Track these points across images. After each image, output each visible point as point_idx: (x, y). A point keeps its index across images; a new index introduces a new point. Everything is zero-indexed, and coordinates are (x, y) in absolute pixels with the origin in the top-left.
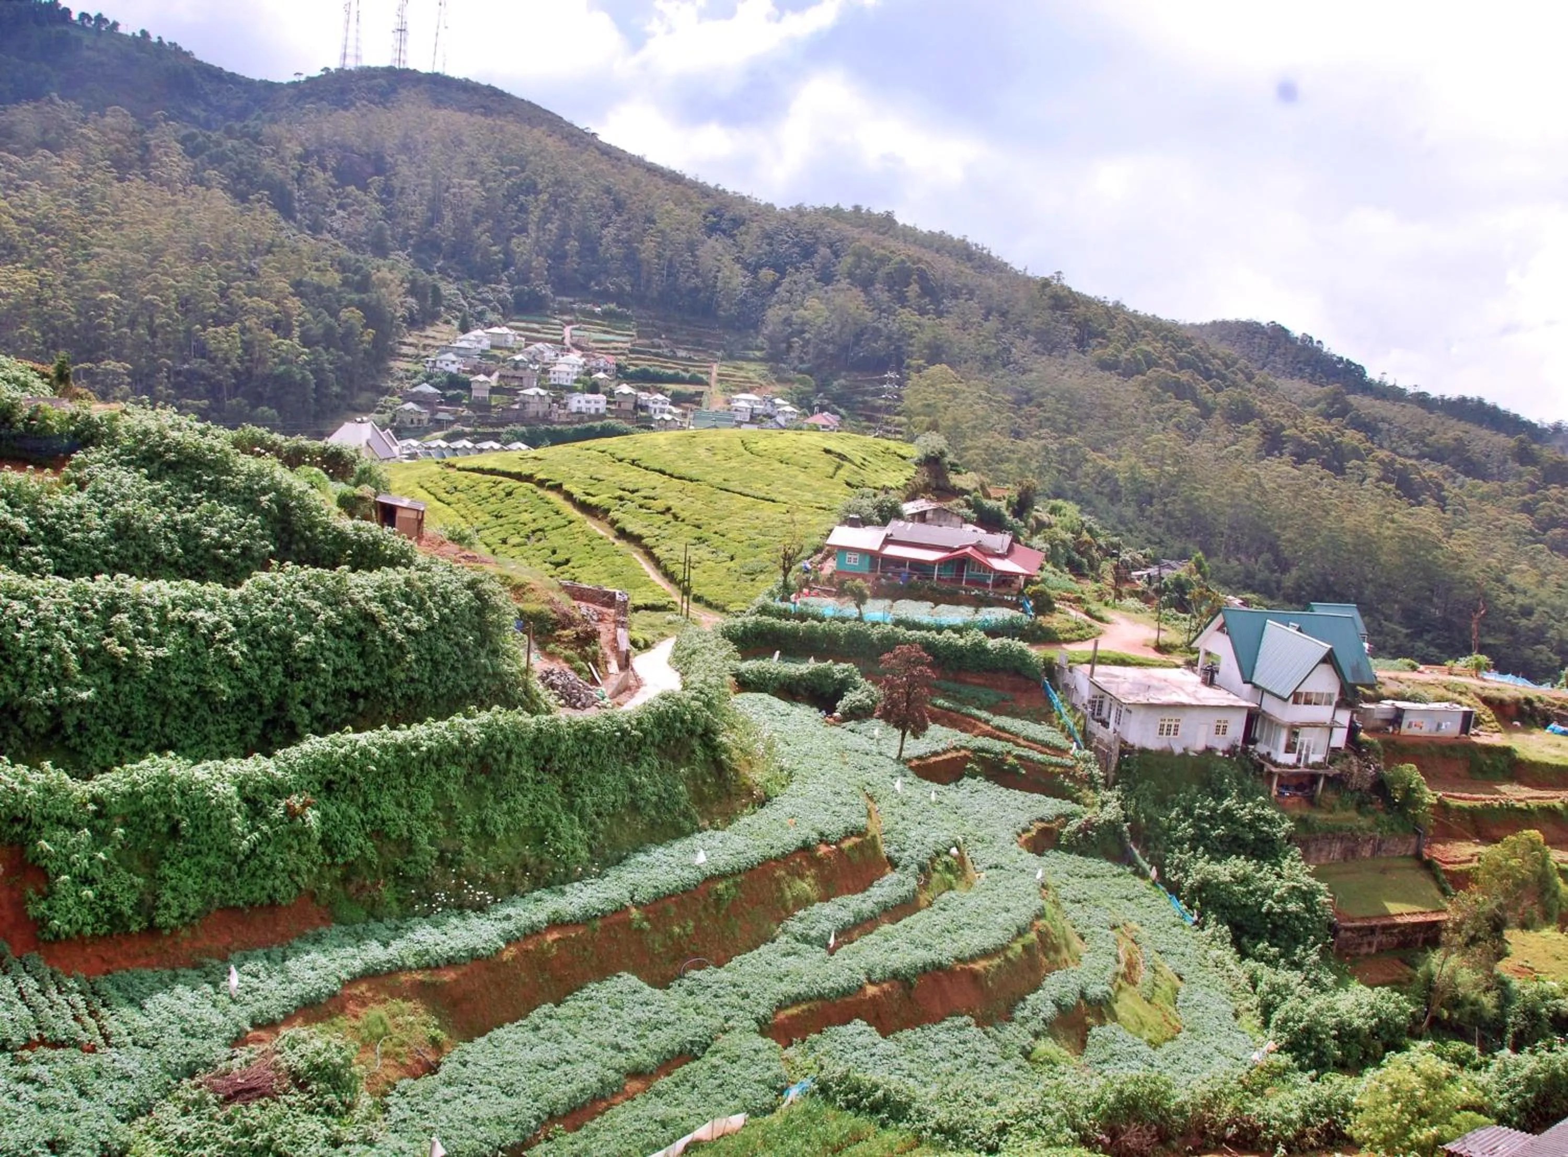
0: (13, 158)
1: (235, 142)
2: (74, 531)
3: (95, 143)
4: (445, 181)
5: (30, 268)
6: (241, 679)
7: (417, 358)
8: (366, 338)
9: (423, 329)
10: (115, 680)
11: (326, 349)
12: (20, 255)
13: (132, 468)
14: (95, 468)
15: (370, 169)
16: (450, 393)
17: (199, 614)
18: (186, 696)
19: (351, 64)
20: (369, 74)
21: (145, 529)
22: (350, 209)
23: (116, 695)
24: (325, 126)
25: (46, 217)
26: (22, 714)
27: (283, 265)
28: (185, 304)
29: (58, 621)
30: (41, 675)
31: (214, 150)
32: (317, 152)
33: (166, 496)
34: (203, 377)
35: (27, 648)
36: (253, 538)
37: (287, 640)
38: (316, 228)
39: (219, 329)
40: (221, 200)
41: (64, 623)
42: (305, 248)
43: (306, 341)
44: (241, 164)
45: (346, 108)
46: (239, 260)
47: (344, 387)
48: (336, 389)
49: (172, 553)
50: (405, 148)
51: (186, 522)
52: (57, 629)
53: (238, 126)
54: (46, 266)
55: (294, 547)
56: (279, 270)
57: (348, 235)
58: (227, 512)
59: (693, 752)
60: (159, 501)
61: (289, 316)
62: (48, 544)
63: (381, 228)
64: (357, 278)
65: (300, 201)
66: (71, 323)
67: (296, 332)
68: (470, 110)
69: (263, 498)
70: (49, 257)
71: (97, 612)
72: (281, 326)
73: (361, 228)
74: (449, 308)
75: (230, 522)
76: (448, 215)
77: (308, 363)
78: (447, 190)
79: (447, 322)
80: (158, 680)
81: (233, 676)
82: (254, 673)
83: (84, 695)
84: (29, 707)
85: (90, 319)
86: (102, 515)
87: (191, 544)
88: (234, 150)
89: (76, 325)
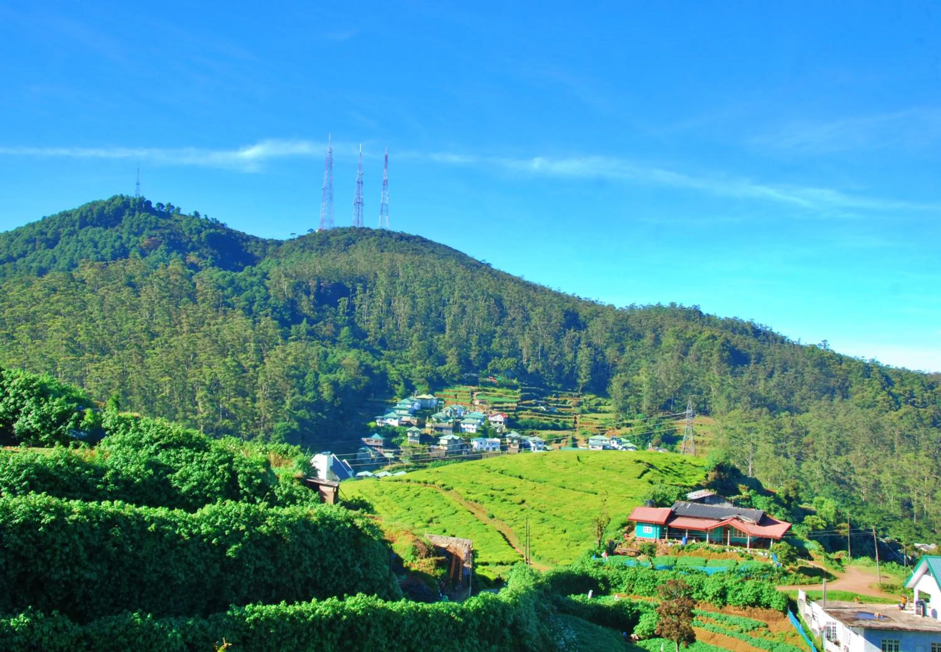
6: (192, 570)
7: (371, 417)
8: (336, 404)
11: (309, 411)
15: (339, 293)
16: (393, 440)
18: (156, 579)
19: (328, 227)
20: (338, 231)
22: (326, 320)
23: (110, 577)
30: (61, 560)
32: (304, 283)
37: (223, 547)
40: (240, 316)
44: (255, 292)
57: (325, 336)
59: (504, 637)
68: (406, 252)
72: (279, 397)
81: (187, 568)
88: (252, 284)
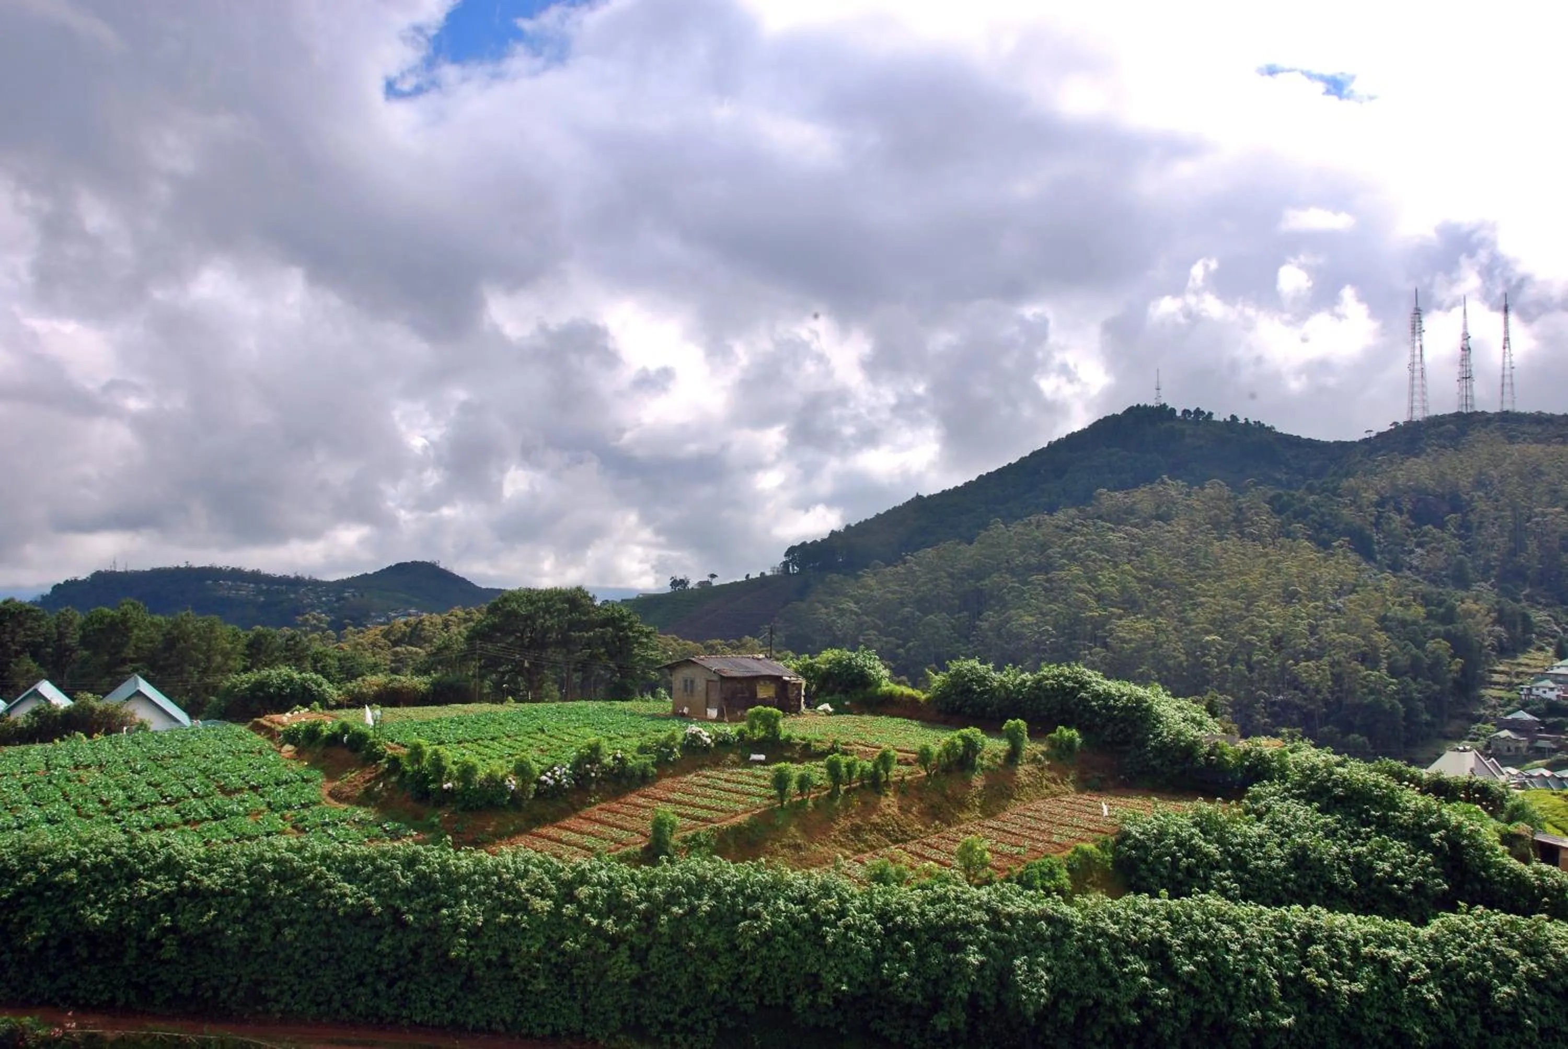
0: (1135, 530)
1: (1316, 497)
2: (1257, 858)
3: (1199, 511)
4: (1526, 511)
5: (1148, 618)
6: (1437, 1024)
7: (1510, 686)
8: (1453, 667)
9: (1515, 657)
10: (1310, 1010)
11: (1414, 679)
12: (1141, 607)
13: (1303, 801)
14: (1271, 800)
15: (1445, 508)
16: (1550, 720)
17: (1391, 951)
18: (1381, 1035)
19: (1418, 415)
20: (1436, 422)
21: (1321, 860)
22: (1428, 547)
23: (1311, 1024)
24: (1399, 474)
25: (1161, 575)
26: (1230, 1033)
27: (1368, 602)
28: (1278, 642)
29: (1261, 947)
30: (1248, 997)
31: (1297, 507)
32: (1392, 497)
33: (1336, 830)
34: (1298, 707)
35: (1235, 970)
36: (1425, 875)
37: (1485, 989)
38: (1395, 567)
39: (1310, 664)
40: (1307, 549)
41: (1267, 949)
42: (1386, 585)
43: (1393, 671)
44: (1323, 515)
45: (1417, 456)
46: (1325, 601)
47: (1433, 716)
48: (1426, 717)
49: (1346, 885)
50: (1480, 484)
51: (1358, 855)
52: (1261, 955)
53: (1316, 483)
54: (1161, 616)
55: (1467, 887)
56: (1363, 607)
57: (1429, 570)
58: (1398, 848)
60: (1331, 834)
61: (1375, 649)
62: (1234, 870)
63: (1461, 562)
64: (1442, 610)
65: (1379, 543)
66: (1181, 663)
67: (1384, 664)
68: (1547, 441)
69: (1433, 835)
70: (1163, 608)
71: (1295, 941)
72: (1368, 658)
73: (1440, 563)
74: (1541, 635)
75: (1402, 858)
76: (1532, 545)
77: (1396, 692)
78: (1529, 519)
79: (1541, 649)
80: (1352, 1015)
81: (1428, 1020)
82: (1451, 1020)
83: (1285, 1022)
84: (1236, 1026)
85: (1197, 658)
86: (1280, 845)
87: (1364, 877)
88: (1316, 504)
89: (1185, 664)
